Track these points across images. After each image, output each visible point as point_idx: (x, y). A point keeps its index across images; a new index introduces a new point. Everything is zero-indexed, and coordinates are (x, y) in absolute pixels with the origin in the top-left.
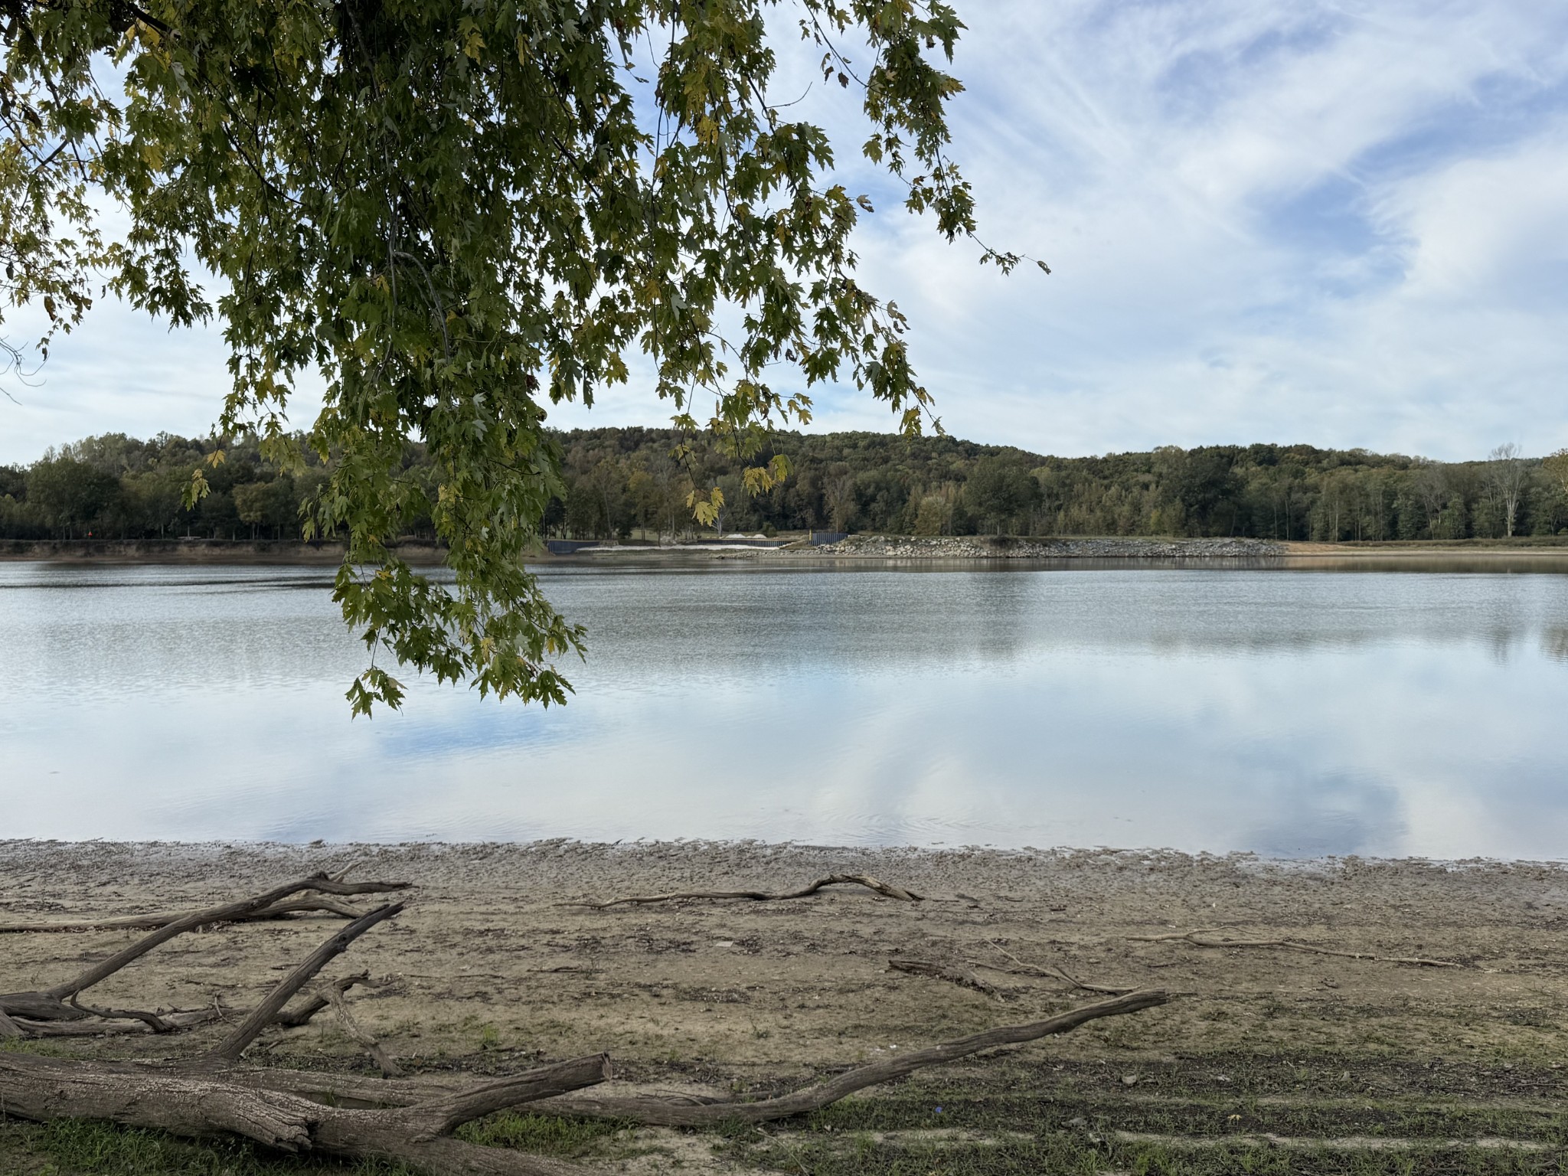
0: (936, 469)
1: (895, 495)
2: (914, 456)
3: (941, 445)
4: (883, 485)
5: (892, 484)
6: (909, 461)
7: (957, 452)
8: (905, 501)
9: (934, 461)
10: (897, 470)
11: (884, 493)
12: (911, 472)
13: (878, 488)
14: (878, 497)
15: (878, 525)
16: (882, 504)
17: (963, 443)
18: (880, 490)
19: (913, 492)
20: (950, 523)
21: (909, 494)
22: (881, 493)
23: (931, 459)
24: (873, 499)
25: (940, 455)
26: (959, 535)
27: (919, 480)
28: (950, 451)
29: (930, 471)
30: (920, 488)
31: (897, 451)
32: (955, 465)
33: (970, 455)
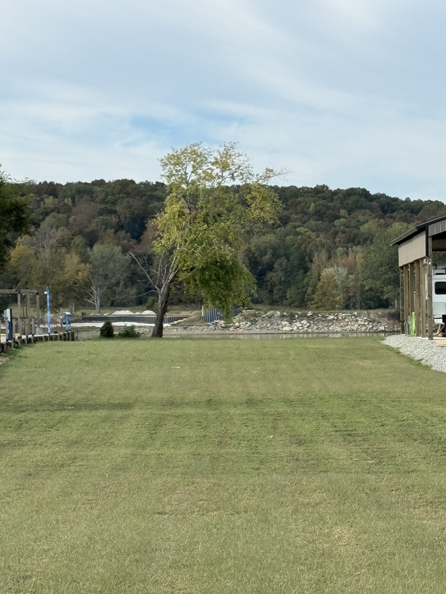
0: (344, 232)
1: (296, 263)
2: (319, 215)
3: (351, 201)
4: (282, 251)
5: (292, 250)
6: (312, 222)
7: (371, 209)
8: (306, 270)
9: (342, 220)
10: (298, 234)
11: (283, 260)
12: (313, 235)
13: (276, 255)
14: (276, 266)
15: (276, 297)
16: (281, 274)
17: (379, 197)
18: (278, 257)
19: (315, 258)
20: (358, 294)
21: (311, 261)
22: (279, 261)
23: (338, 217)
24: (270, 267)
25: (350, 212)
26: (370, 308)
27: (323, 246)
28: (361, 207)
29: (336, 234)
30: (324, 255)
31: (299, 208)
32: (366, 226)
33: (385, 212)
